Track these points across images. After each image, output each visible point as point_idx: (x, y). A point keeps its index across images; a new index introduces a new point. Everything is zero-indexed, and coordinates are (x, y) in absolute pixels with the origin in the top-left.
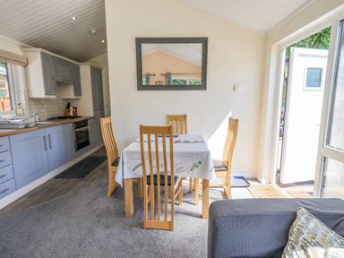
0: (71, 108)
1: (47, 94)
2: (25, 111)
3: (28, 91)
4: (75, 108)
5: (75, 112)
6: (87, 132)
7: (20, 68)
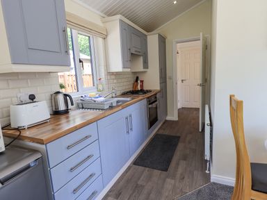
0: (139, 82)
1: (124, 68)
2: (105, 86)
3: (107, 65)
4: (142, 82)
5: (142, 86)
6: (156, 108)
7: (100, 40)
